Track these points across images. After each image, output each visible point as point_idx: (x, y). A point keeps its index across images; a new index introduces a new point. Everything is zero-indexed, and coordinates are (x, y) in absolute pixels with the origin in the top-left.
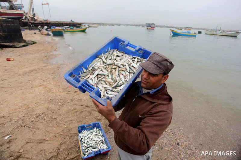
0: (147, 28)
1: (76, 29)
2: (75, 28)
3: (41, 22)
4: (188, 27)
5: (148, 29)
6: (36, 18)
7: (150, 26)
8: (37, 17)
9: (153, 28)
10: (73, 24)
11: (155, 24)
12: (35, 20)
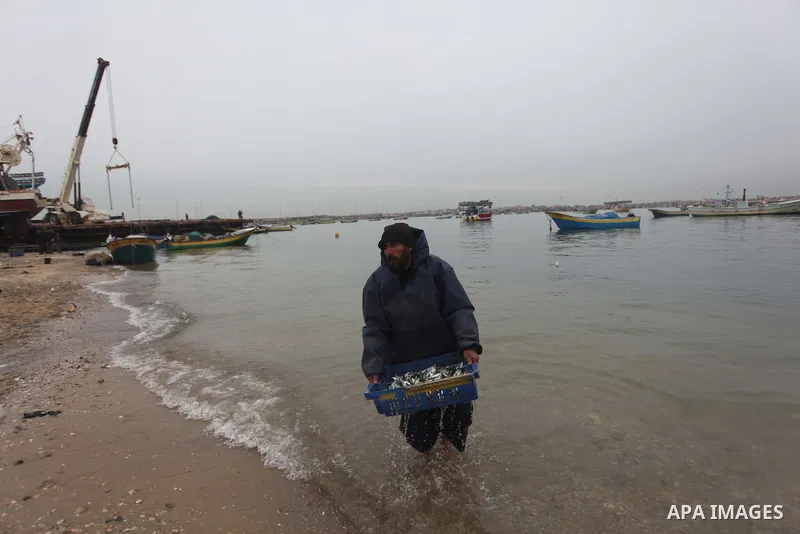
0: (465, 217)
1: (210, 239)
2: (208, 236)
3: (99, 226)
4: (616, 203)
5: (468, 220)
6: (83, 214)
7: (476, 212)
8: (89, 209)
9: (486, 218)
10: (212, 224)
11: (491, 204)
12: (82, 221)
